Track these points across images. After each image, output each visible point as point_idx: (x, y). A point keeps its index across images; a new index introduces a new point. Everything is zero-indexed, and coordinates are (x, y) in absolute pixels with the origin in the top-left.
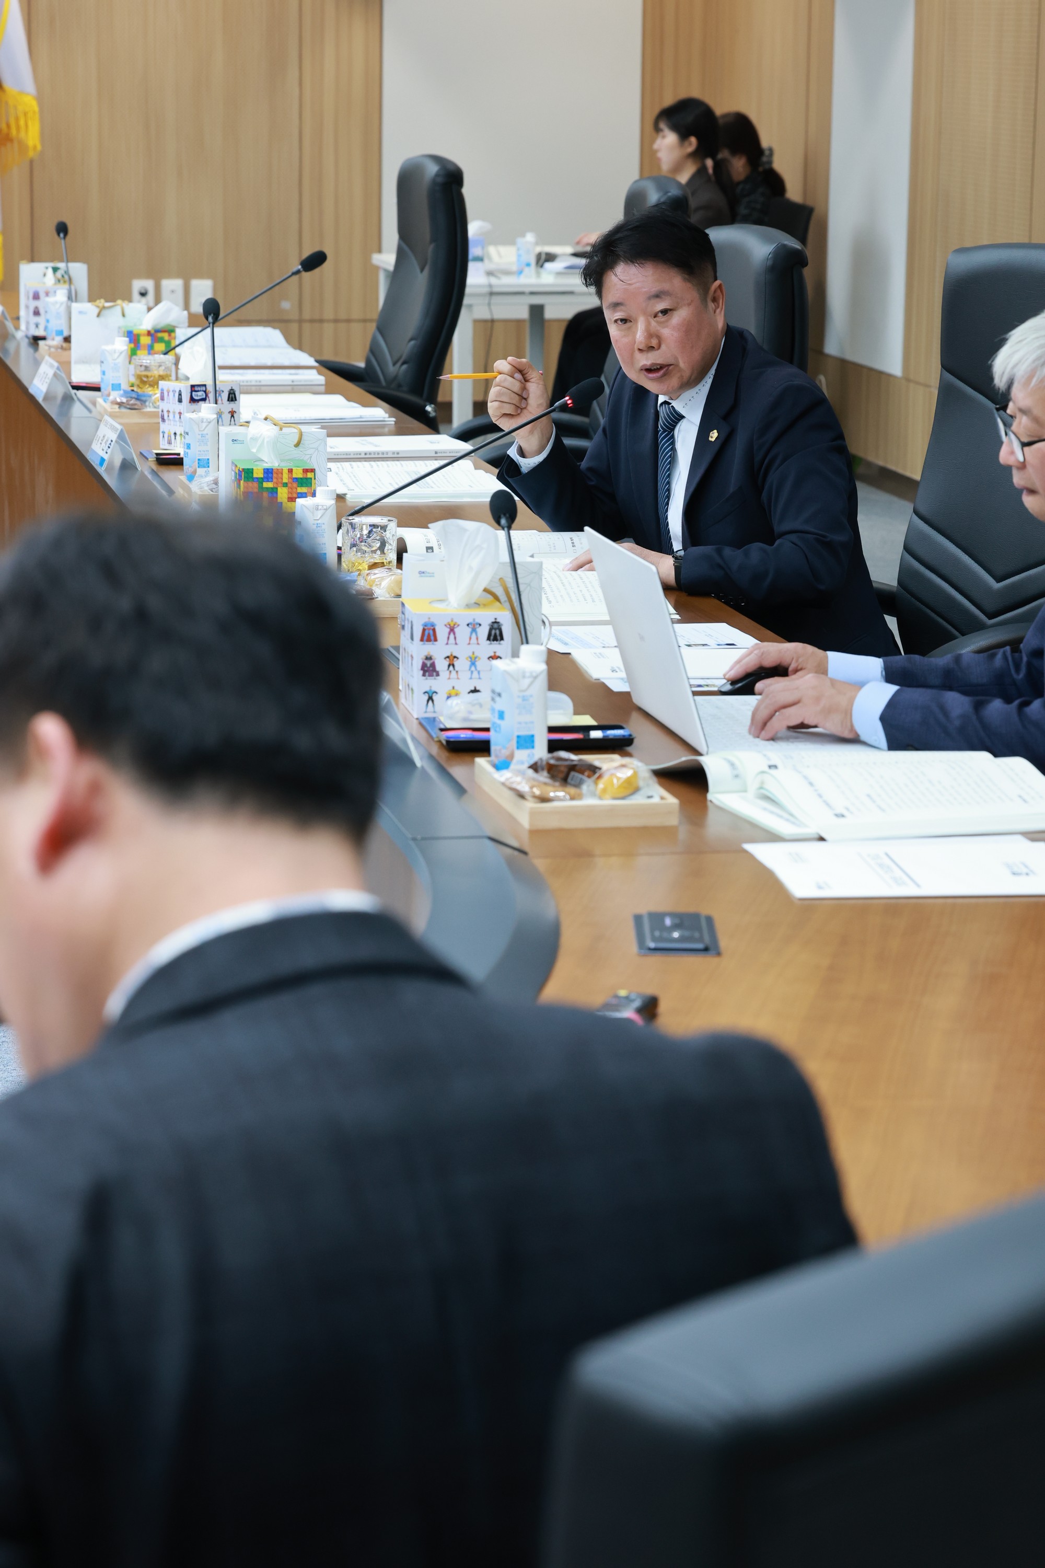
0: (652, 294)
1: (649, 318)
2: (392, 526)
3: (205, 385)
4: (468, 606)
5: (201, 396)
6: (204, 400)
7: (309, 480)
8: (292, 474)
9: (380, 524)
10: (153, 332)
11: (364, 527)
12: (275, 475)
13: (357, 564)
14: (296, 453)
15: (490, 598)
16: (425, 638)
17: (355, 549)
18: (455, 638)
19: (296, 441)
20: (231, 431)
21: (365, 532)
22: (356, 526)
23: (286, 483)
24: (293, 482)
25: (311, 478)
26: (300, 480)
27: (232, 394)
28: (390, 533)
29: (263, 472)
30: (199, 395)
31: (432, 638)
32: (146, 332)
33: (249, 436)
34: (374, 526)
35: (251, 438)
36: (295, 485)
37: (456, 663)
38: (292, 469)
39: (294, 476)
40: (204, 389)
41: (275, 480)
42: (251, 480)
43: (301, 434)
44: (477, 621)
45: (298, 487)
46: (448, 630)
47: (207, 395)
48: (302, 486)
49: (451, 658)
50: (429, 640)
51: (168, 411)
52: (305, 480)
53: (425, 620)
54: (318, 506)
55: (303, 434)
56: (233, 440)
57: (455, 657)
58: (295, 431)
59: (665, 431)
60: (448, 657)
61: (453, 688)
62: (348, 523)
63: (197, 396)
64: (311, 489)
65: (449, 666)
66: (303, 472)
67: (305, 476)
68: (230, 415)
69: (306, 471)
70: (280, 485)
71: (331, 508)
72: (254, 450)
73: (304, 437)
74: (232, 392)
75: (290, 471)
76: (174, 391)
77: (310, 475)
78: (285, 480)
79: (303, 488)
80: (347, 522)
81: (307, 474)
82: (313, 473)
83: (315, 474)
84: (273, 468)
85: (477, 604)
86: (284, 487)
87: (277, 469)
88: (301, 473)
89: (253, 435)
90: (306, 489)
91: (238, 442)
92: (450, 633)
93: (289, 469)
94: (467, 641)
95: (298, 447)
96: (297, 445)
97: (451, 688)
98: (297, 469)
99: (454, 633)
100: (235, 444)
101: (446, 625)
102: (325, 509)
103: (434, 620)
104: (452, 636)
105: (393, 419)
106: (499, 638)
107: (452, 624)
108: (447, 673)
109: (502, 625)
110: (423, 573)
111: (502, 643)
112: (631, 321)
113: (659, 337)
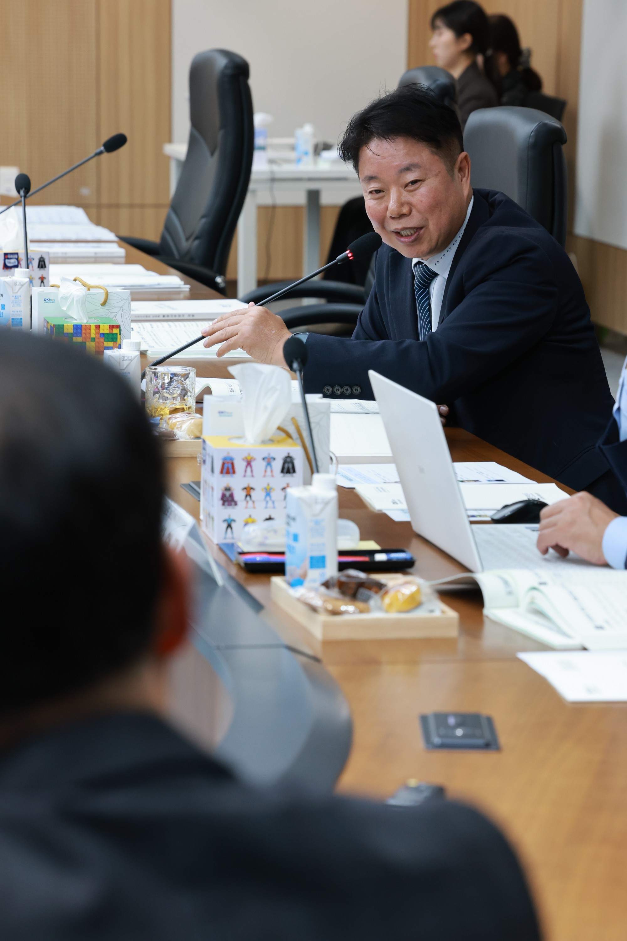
0: (403, 167)
1: (400, 188)
2: (192, 374)
3: (17, 254)
4: (264, 442)
5: (12, 263)
6: (16, 266)
7: (115, 336)
8: (99, 330)
9: (180, 373)
11: (166, 377)
12: (83, 331)
13: (159, 409)
14: (102, 311)
15: (283, 435)
16: (225, 471)
17: (157, 396)
18: (252, 471)
19: (102, 301)
20: (44, 291)
21: (167, 381)
22: (159, 375)
23: (94, 338)
24: (100, 337)
25: (117, 334)
26: (106, 336)
27: (42, 261)
28: (189, 381)
29: (72, 328)
30: (12, 262)
31: (231, 471)
33: (60, 297)
34: (175, 375)
35: (61, 297)
36: (102, 340)
37: (253, 493)
38: (99, 326)
39: (101, 331)
40: (16, 256)
41: (83, 335)
43: (107, 294)
44: (273, 455)
45: (105, 341)
46: (245, 464)
47: (19, 262)
48: (108, 340)
49: (248, 489)
50: (228, 472)
52: (111, 335)
53: (224, 454)
54: (124, 356)
55: (109, 294)
56: (45, 300)
57: (252, 488)
58: (102, 291)
59: (420, 288)
60: (245, 488)
61: (250, 516)
62: (151, 373)
63: (10, 263)
64: (117, 343)
65: (246, 496)
66: (109, 328)
67: (111, 332)
68: (40, 281)
69: (112, 327)
70: (88, 339)
71: (136, 359)
72: (64, 309)
73: (110, 297)
75: (98, 327)
77: (115, 331)
78: (93, 336)
79: (109, 342)
80: (150, 371)
81: (113, 330)
82: (118, 329)
83: (120, 330)
84: (82, 324)
85: (272, 441)
86: (92, 341)
87: (86, 325)
88: (107, 329)
89: (64, 295)
90: (113, 342)
91: (49, 301)
92: (247, 467)
93: (96, 325)
94: (263, 473)
95: (105, 306)
96: (104, 304)
97: (248, 516)
98: (104, 325)
99: (251, 467)
100: (46, 302)
101: (243, 459)
102: (130, 360)
103: (232, 455)
104: (249, 469)
105: (188, 286)
106: (291, 470)
107: (249, 458)
108: (245, 503)
109: (294, 459)
110: (222, 412)
111: (294, 475)
112: (383, 191)
113: (410, 204)
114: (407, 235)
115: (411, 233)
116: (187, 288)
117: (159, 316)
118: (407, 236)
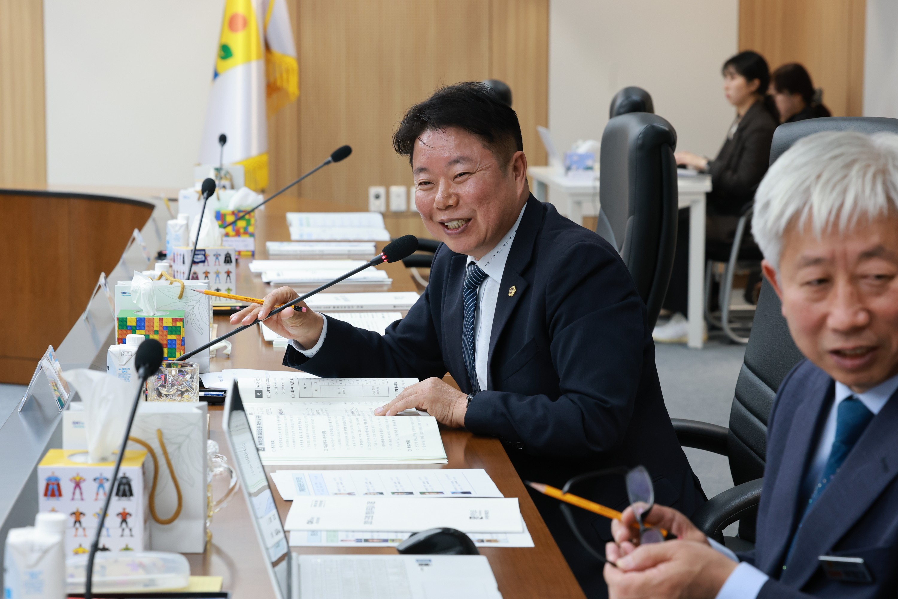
0: (452, 159)
1: (450, 181)
3: (204, 250)
5: (200, 259)
6: (203, 262)
7: (178, 329)
8: (162, 323)
10: (236, 212)
12: (147, 324)
14: (179, 304)
16: (49, 493)
18: (81, 494)
19: (179, 293)
23: (158, 331)
24: (164, 330)
25: (180, 327)
26: (169, 329)
27: (228, 257)
29: (136, 321)
30: (200, 258)
31: (57, 493)
32: (230, 212)
35: (132, 291)
36: (165, 333)
37: (83, 519)
38: (163, 319)
39: (165, 324)
40: (203, 253)
41: (147, 328)
42: (125, 327)
43: (183, 288)
44: (105, 476)
45: (169, 334)
46: (73, 485)
47: (206, 258)
48: (172, 334)
49: (78, 514)
50: (53, 495)
51: (177, 272)
52: (174, 329)
53: (49, 476)
55: (186, 287)
56: (123, 293)
57: (81, 513)
58: (179, 284)
60: (74, 513)
61: (80, 546)
63: (197, 258)
64: (180, 336)
65: (75, 522)
66: (173, 321)
67: (174, 325)
68: (226, 275)
69: (175, 320)
70: (151, 332)
72: (135, 302)
73: (186, 291)
74: (228, 255)
75: (161, 320)
76: (180, 255)
77: (179, 324)
78: (156, 328)
79: (172, 336)
81: (176, 323)
82: (182, 322)
83: (183, 323)
84: (146, 317)
86: (155, 334)
87: (149, 318)
88: (171, 322)
89: (134, 288)
90: (176, 335)
91: (126, 294)
92: (75, 488)
93: (159, 319)
94: (94, 496)
95: (181, 299)
96: (181, 297)
97: (77, 545)
98: (167, 319)
99: (80, 488)
100: (124, 295)
101: (71, 480)
102: (130, 355)
103: (58, 474)
104: (78, 491)
105: (391, 280)
106: (128, 493)
107: (78, 479)
108: (74, 530)
109: (131, 480)
110: (77, 423)
111: (131, 498)
112: (432, 183)
113: (458, 196)
114: (454, 227)
115: (459, 226)
116: (389, 281)
117: (329, 307)
118: (456, 229)
